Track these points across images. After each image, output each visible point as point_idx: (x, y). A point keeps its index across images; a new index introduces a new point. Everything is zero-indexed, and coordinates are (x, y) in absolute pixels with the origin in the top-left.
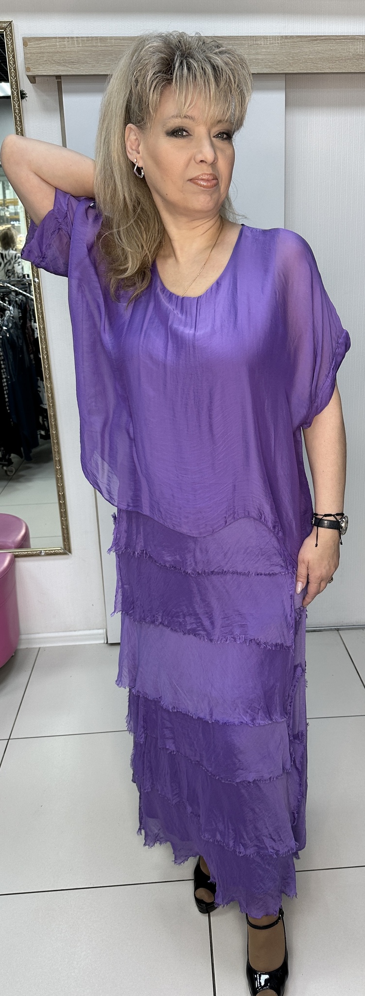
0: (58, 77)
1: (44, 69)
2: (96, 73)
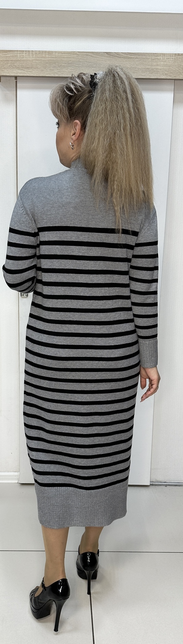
0: (16, 77)
1: (8, 72)
2: (44, 75)
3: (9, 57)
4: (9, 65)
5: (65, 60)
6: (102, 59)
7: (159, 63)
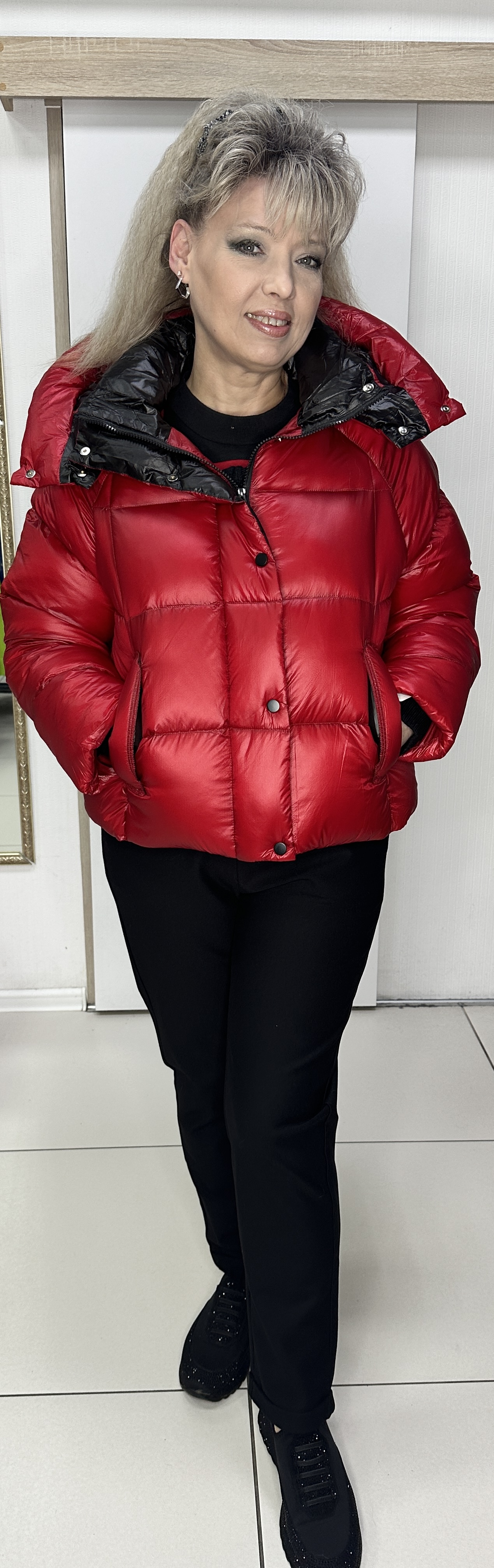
0: (48, 100)
1: (28, 87)
2: (109, 95)
3: (29, 52)
4: (30, 71)
5: (156, 59)
6: (239, 56)
7: (369, 66)
